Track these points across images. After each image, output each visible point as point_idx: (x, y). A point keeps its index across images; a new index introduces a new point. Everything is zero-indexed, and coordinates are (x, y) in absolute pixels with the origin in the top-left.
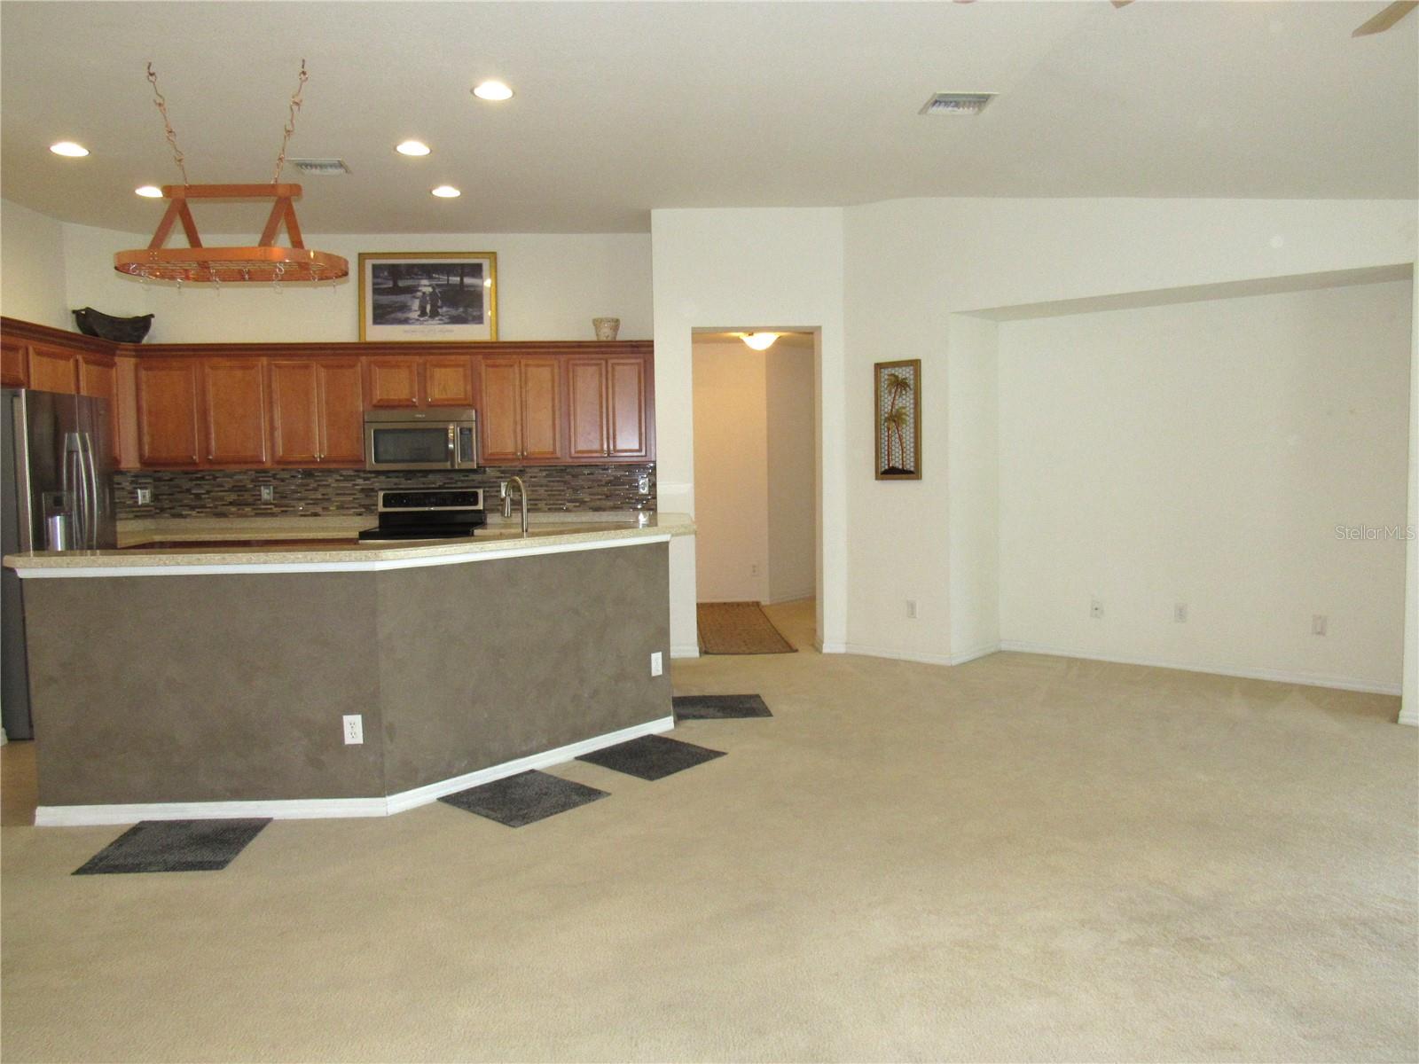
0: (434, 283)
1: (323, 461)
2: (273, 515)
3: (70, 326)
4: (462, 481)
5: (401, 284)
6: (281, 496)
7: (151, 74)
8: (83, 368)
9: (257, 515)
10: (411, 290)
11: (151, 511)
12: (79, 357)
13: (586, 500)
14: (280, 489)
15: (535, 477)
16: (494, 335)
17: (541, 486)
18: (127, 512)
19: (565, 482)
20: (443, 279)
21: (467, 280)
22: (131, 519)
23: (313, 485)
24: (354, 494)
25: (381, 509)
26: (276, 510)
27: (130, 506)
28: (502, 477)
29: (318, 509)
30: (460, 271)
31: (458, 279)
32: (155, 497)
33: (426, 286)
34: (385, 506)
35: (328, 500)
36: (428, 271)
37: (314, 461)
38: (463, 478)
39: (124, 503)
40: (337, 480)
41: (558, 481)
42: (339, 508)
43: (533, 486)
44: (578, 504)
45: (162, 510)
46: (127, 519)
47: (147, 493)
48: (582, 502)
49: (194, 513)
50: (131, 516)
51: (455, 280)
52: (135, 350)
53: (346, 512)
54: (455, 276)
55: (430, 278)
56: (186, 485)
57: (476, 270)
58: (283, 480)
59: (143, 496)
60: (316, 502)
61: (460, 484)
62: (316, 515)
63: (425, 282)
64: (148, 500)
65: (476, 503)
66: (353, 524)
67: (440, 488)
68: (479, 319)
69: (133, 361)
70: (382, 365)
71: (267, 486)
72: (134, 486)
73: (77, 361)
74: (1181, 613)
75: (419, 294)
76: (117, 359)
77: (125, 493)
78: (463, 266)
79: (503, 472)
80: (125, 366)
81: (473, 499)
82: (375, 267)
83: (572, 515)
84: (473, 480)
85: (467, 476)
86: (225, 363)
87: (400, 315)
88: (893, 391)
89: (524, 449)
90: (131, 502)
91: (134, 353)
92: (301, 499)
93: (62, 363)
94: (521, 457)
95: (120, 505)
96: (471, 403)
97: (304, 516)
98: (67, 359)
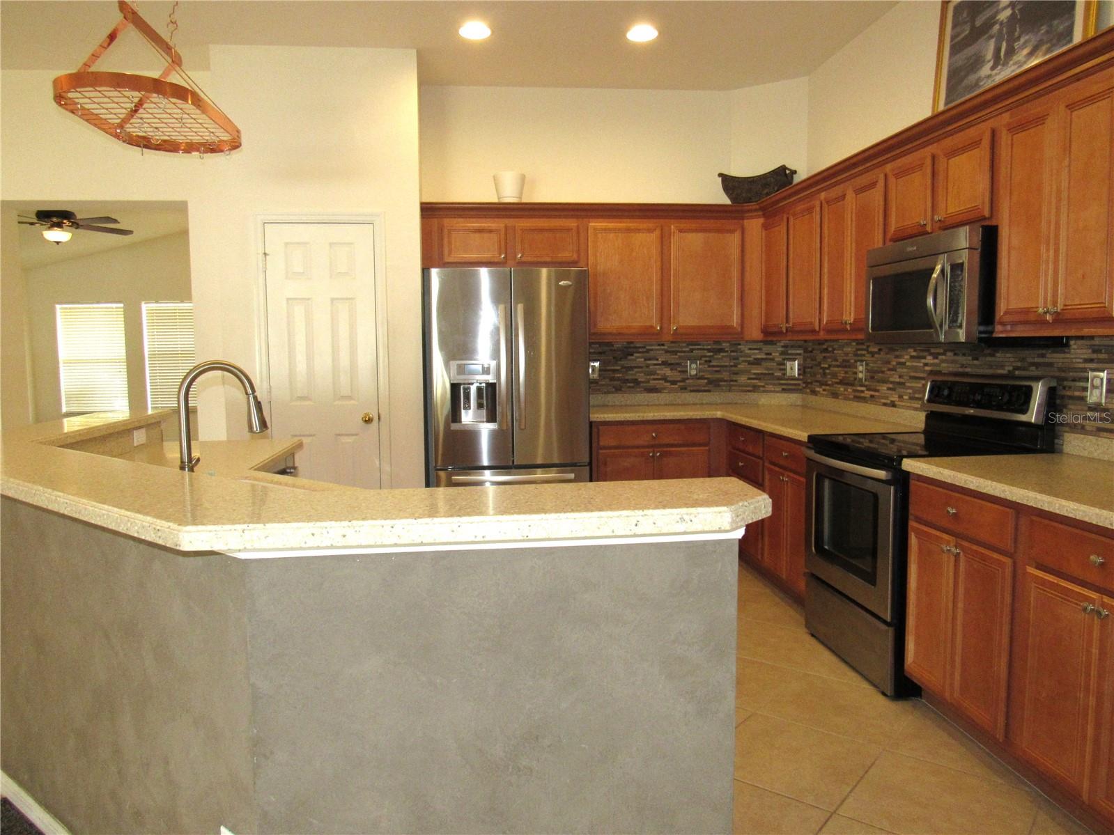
1: (853, 329)
2: (869, 400)
4: (1037, 365)
6: (872, 374)
8: (676, 236)
9: (855, 399)
11: (799, 385)
12: (673, 228)
14: (871, 367)
18: (774, 384)
22: (778, 392)
23: (893, 363)
24: (924, 378)
25: (926, 404)
26: (867, 394)
27: (779, 379)
29: (895, 397)
32: (803, 369)
33: (1004, 9)
34: (928, 399)
35: (904, 384)
37: (846, 329)
38: (1037, 360)
39: (773, 374)
40: (912, 357)
42: (911, 397)
45: (811, 384)
46: (774, 392)
50: (778, 388)
52: (761, 209)
59: (794, 368)
60: (894, 386)
61: (1031, 371)
62: (893, 405)
64: (796, 373)
65: (1024, 409)
69: (761, 220)
70: (899, 173)
71: (861, 363)
72: (784, 357)
76: (747, 222)
77: (774, 364)
81: (1022, 399)
84: (1051, 365)
85: (1043, 356)
86: (799, 207)
87: (972, 78)
89: (1055, 303)
90: (778, 374)
91: (760, 213)
92: (884, 381)
93: (640, 238)
94: (1048, 317)
95: (769, 376)
96: (987, 214)
97: (885, 404)
98: (650, 231)
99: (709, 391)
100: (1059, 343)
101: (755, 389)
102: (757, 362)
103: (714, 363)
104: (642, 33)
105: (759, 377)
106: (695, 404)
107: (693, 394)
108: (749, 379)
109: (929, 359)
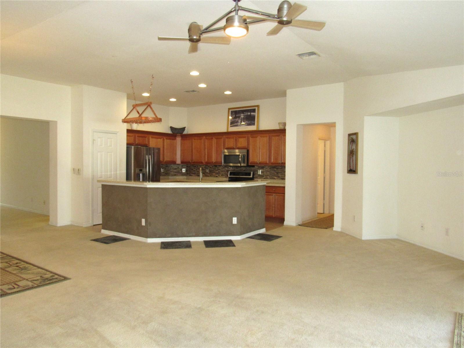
0: (244, 115)
1: (215, 163)
2: (208, 176)
3: (170, 132)
5: (237, 116)
6: (210, 171)
7: (132, 82)
8: (165, 140)
9: (205, 176)
10: (239, 117)
11: (186, 174)
12: (165, 138)
13: (280, 176)
14: (210, 170)
15: (267, 169)
16: (258, 129)
17: (268, 172)
19: (274, 171)
20: (246, 114)
21: (252, 114)
23: (217, 169)
24: (225, 172)
25: (229, 176)
26: (209, 175)
28: (258, 169)
29: (217, 175)
30: (250, 111)
31: (250, 113)
32: (186, 171)
33: (242, 116)
34: (230, 175)
35: (220, 173)
36: (243, 112)
37: (213, 163)
38: (250, 169)
40: (222, 168)
41: (272, 170)
42: (222, 175)
43: (267, 171)
44: (277, 177)
45: (188, 174)
47: (185, 169)
48: (279, 177)
49: (193, 175)
50: (181, 175)
51: (249, 113)
52: (181, 136)
53: (223, 176)
54: (249, 112)
55: (243, 113)
56: (193, 168)
57: (254, 111)
58: (211, 167)
59: (184, 170)
60: (217, 173)
61: (248, 170)
62: (217, 177)
63: (242, 115)
64: (185, 172)
65: (250, 175)
66: (225, 179)
67: (244, 171)
68: (254, 124)
70: (227, 138)
71: (207, 169)
73: (164, 139)
74: (447, 232)
75: (241, 118)
76: (177, 138)
77: (180, 169)
78: (251, 110)
79: (259, 167)
80: (179, 139)
81: (249, 174)
82: (231, 111)
83: (276, 180)
84: (252, 169)
86: (196, 138)
87: (235, 124)
88: (352, 143)
89: (259, 161)
90: (180, 172)
91: (180, 136)
92: (214, 173)
93: (159, 140)
94: (258, 163)
95: (178, 172)
96: (247, 148)
97: (214, 177)
98: (161, 139)
99: (165, 176)
100: (254, 166)
101: (175, 175)
102: (176, 169)
103: (166, 169)
104: (173, 100)
105: (176, 172)
106: (163, 179)
107: (163, 177)
108: (174, 173)
109: (226, 168)
